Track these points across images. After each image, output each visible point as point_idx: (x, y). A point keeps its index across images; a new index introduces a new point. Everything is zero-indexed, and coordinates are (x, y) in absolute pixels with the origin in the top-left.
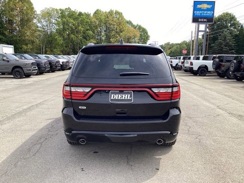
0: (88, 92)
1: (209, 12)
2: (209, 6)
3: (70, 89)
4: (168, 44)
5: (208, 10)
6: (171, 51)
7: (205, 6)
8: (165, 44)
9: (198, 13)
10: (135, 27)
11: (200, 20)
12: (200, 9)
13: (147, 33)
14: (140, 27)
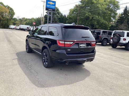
0: (72, 44)
1: (53, 6)
2: (53, 4)
3: (65, 43)
4: (24, 18)
5: (53, 5)
6: (26, 23)
7: (51, 3)
8: (22, 18)
9: (48, 6)
10: (5, 7)
11: (49, 9)
12: (49, 4)
13: (13, 11)
14: (9, 7)
